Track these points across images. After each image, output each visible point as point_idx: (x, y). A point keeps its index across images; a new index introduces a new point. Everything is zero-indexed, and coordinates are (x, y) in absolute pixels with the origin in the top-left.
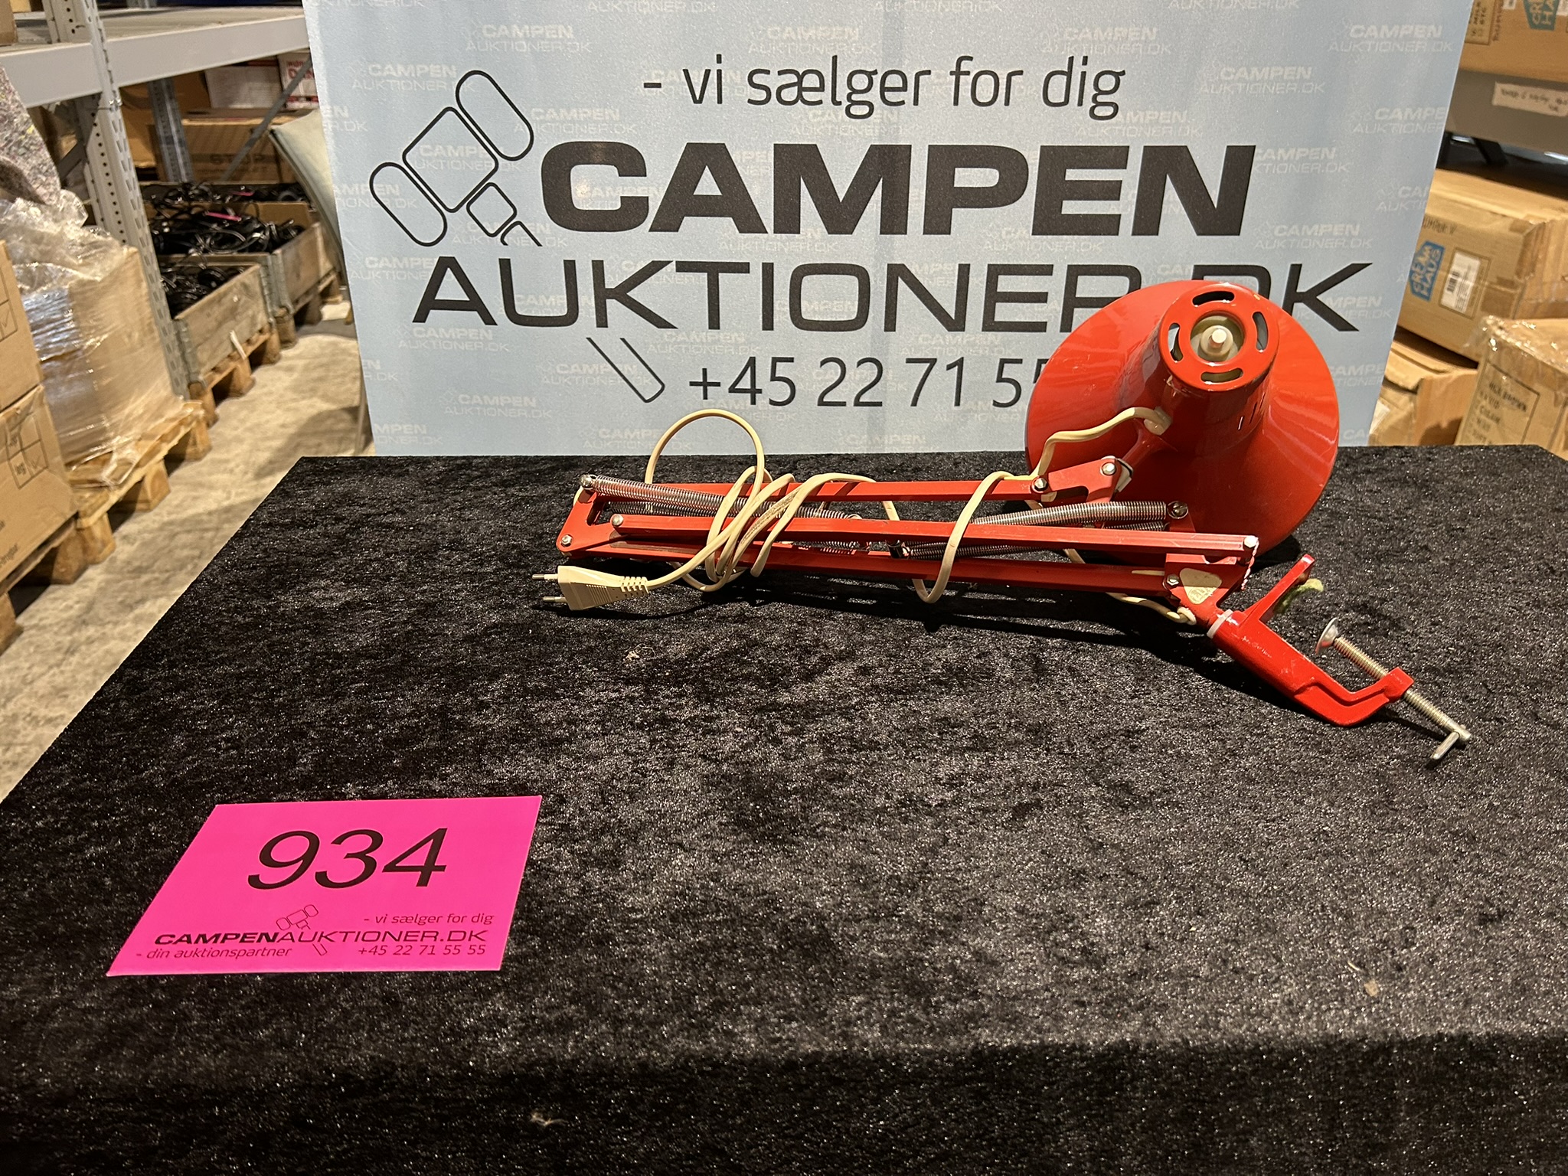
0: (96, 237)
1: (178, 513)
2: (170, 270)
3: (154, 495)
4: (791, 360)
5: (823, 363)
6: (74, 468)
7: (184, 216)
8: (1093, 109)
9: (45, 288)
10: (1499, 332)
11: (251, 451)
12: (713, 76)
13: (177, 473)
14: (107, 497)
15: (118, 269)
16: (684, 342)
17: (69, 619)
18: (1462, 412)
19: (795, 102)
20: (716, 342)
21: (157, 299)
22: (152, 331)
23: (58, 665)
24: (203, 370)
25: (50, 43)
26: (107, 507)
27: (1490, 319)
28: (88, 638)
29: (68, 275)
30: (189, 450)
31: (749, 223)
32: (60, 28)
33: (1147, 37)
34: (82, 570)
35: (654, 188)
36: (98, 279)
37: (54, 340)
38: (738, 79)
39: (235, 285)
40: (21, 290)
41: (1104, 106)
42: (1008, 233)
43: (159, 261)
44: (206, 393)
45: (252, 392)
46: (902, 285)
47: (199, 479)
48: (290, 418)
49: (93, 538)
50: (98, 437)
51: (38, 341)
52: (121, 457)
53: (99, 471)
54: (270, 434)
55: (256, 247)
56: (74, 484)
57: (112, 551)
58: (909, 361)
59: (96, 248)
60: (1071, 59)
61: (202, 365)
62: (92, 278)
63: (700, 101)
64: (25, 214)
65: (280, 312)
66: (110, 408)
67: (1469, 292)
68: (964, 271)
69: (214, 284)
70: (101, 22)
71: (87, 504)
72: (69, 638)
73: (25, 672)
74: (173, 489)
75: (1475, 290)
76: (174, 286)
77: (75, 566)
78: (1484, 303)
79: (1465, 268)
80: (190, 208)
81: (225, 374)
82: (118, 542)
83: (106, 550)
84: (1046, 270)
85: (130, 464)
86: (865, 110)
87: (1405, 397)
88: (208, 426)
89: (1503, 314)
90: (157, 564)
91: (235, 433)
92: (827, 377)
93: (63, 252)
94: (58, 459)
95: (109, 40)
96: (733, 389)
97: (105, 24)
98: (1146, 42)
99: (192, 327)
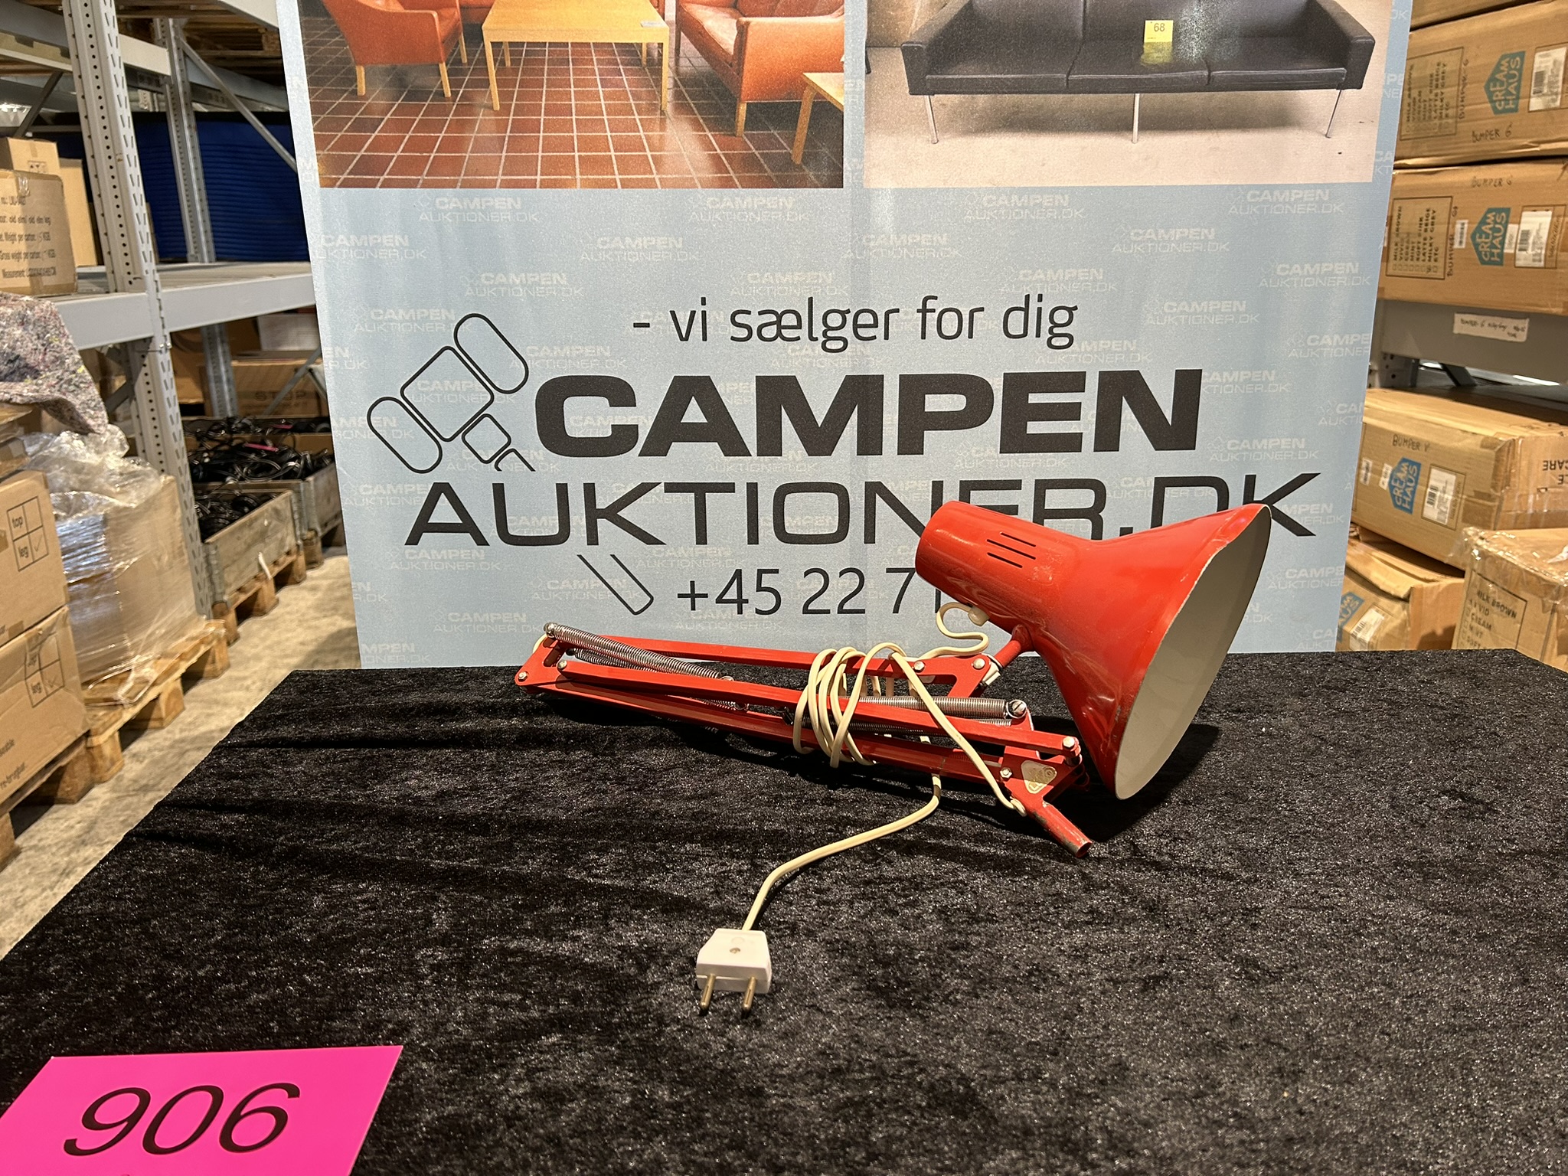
0: (135, 466)
1: (190, 730)
2: (206, 497)
3: (167, 715)
4: (776, 571)
5: (807, 573)
6: (91, 686)
7: (225, 448)
8: (1049, 340)
9: (80, 515)
10: (1480, 542)
11: (269, 668)
12: (698, 317)
13: (194, 690)
14: (121, 714)
15: (154, 497)
16: (673, 557)
17: (69, 839)
18: (1456, 621)
19: (774, 339)
20: (702, 557)
21: (189, 524)
22: (182, 554)
23: (52, 888)
24: (228, 590)
25: (108, 292)
26: (119, 725)
27: (1471, 530)
28: (86, 859)
29: (105, 503)
30: (208, 668)
31: (734, 446)
32: (118, 282)
33: (1094, 277)
34: (88, 789)
35: (643, 417)
36: (133, 506)
37: (84, 563)
38: (721, 319)
39: (267, 510)
40: (57, 517)
41: (1059, 336)
42: (977, 452)
43: (194, 488)
44: (229, 612)
45: (275, 611)
46: (879, 501)
47: (215, 696)
48: (308, 636)
49: (102, 756)
50: (119, 656)
51: (69, 565)
52: (138, 675)
53: (115, 690)
54: (288, 652)
55: (291, 474)
56: (89, 703)
57: (120, 770)
58: (889, 570)
59: (135, 476)
60: (1027, 297)
61: (228, 585)
62: (127, 505)
63: (686, 339)
64: (68, 446)
65: (309, 535)
66: (135, 627)
67: (1448, 505)
68: (938, 487)
69: (246, 510)
70: (157, 275)
71: (100, 723)
72: (66, 859)
73: (18, 894)
74: (187, 706)
75: (1454, 503)
76: (208, 512)
77: (80, 788)
78: (1464, 514)
79: (1442, 482)
80: (232, 440)
81: (250, 594)
82: (127, 761)
83: (114, 769)
84: (1015, 485)
85: (147, 682)
86: (840, 344)
87: (1398, 606)
88: (229, 644)
89: (1484, 525)
90: (164, 782)
91: (253, 651)
92: (811, 587)
93: (102, 480)
94: (76, 678)
95: (164, 291)
96: (720, 600)
97: (161, 277)
98: (1095, 280)
99: (221, 550)
